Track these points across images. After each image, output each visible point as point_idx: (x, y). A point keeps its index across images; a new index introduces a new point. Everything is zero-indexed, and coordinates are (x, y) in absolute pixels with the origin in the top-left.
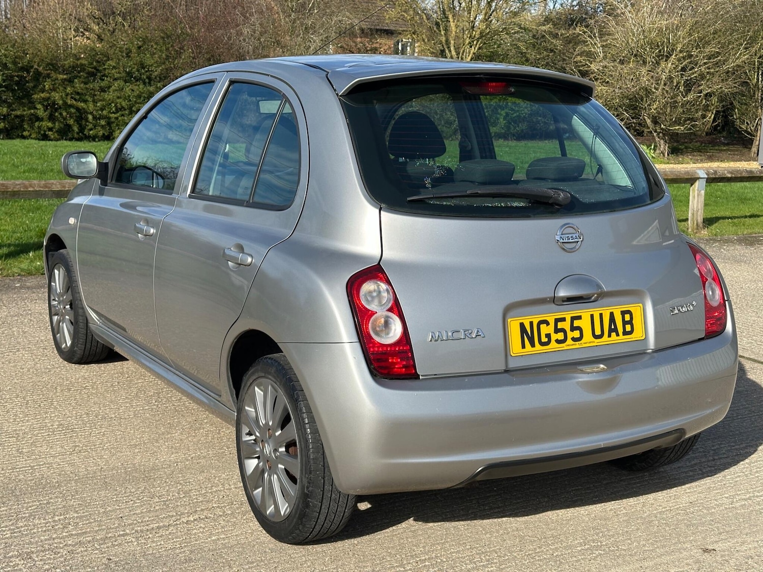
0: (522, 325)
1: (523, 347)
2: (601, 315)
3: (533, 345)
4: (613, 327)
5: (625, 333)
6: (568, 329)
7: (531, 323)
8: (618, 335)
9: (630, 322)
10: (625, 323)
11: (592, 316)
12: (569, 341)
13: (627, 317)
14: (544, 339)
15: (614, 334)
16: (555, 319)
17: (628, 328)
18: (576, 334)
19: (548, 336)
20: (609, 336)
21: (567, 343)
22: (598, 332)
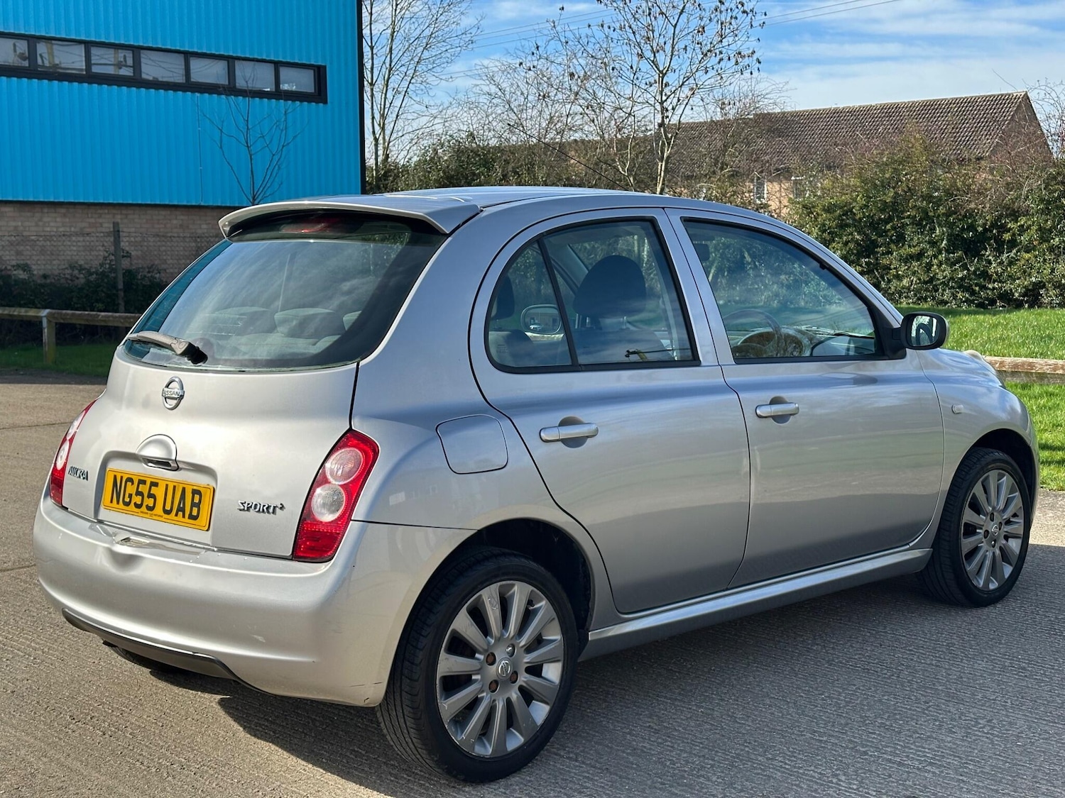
0: (115, 477)
1: (111, 502)
2: (175, 487)
3: (118, 503)
4: (181, 506)
5: (192, 517)
6: (146, 495)
7: (122, 477)
8: (184, 516)
9: (198, 505)
10: (193, 504)
11: (167, 485)
12: (144, 507)
13: (197, 497)
14: (127, 500)
15: (181, 513)
16: (139, 480)
17: (195, 513)
18: (150, 502)
19: (130, 496)
20: (176, 515)
21: (141, 509)
22: (168, 508)
